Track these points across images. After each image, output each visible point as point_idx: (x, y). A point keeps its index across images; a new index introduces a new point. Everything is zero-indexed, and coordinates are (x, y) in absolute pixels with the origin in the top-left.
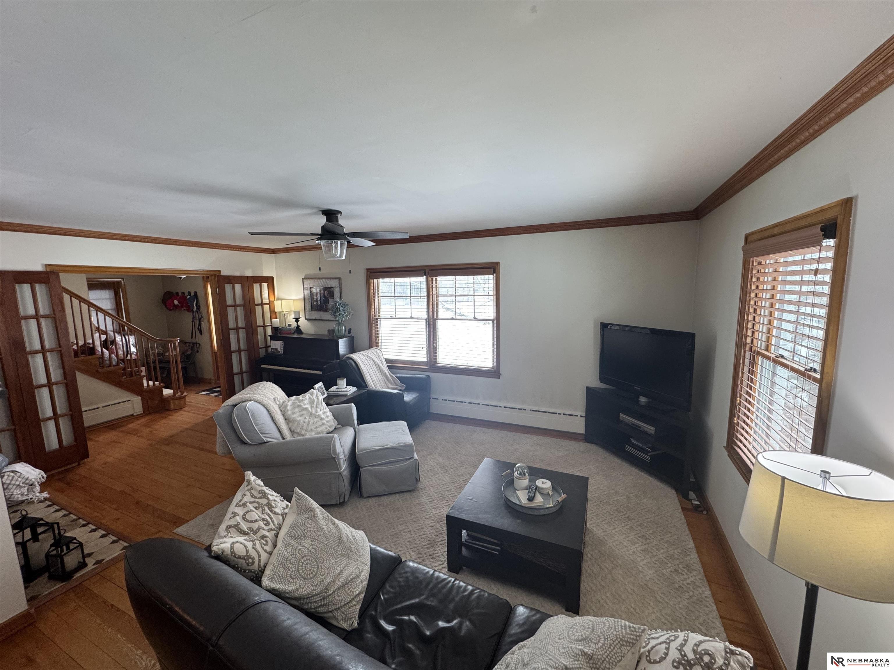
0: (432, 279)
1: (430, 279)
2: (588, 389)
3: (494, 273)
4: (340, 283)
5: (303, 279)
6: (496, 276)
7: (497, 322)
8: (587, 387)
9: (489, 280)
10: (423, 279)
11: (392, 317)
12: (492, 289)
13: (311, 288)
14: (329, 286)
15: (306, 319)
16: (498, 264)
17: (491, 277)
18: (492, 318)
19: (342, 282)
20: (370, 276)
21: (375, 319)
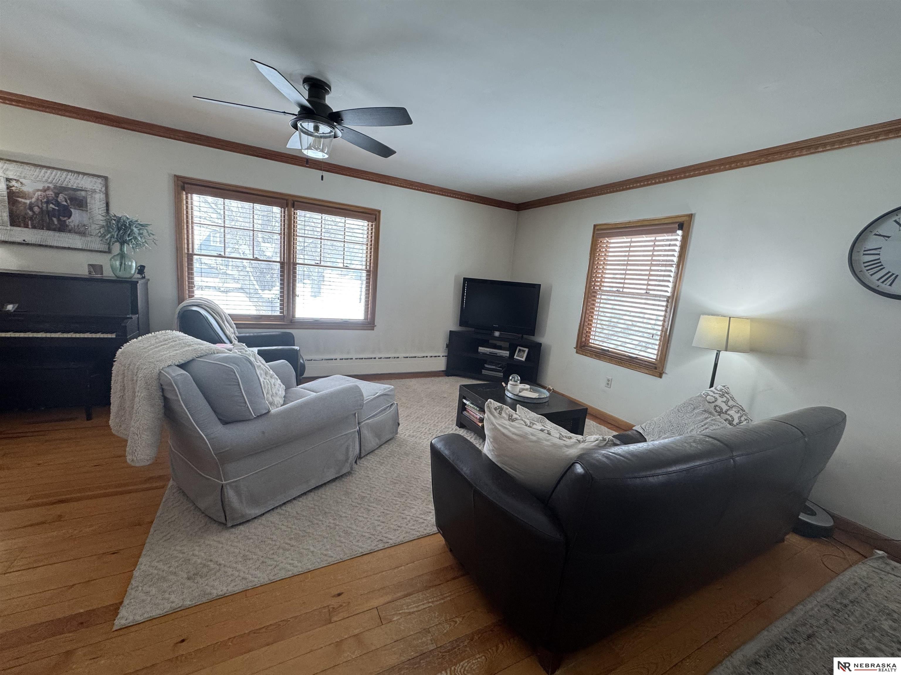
1: (287, 213)
2: (452, 332)
3: (372, 219)
4: (104, 185)
6: (374, 224)
7: (374, 273)
8: (449, 332)
9: (363, 225)
11: (220, 255)
12: (366, 236)
14: (72, 186)
16: (378, 211)
18: (366, 268)
19: (112, 186)
20: (183, 189)
21: (188, 254)
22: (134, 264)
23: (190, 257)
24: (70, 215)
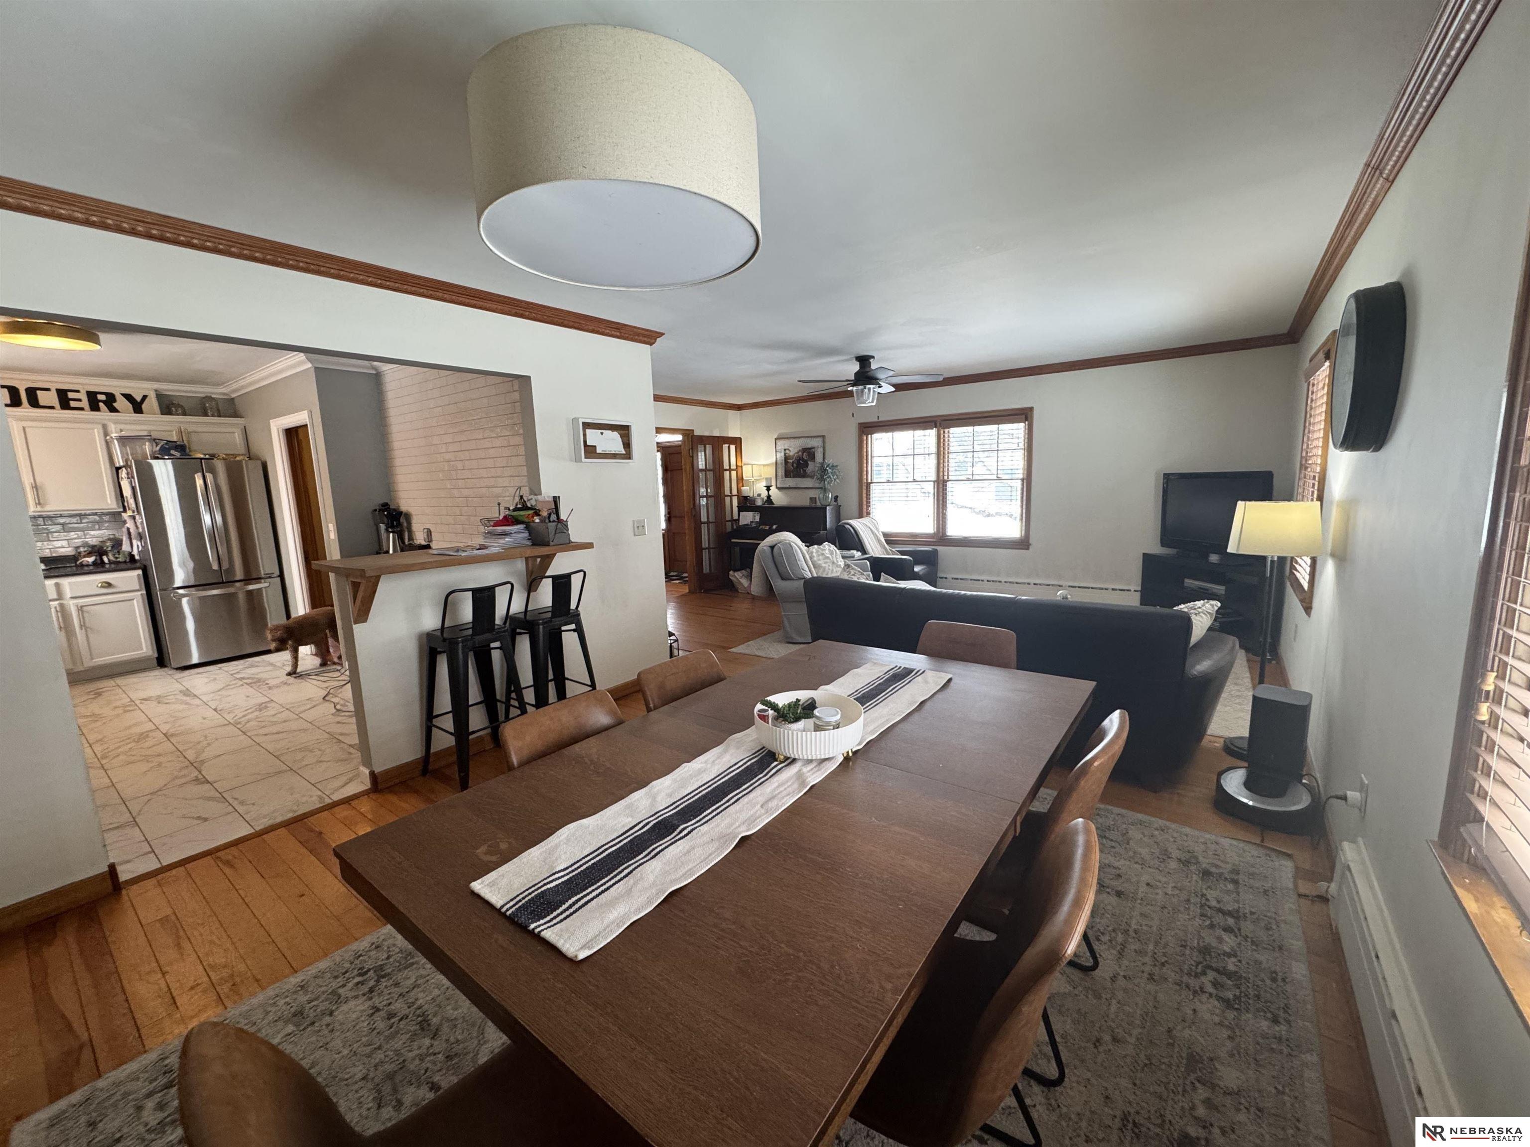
0: (944, 432)
1: (942, 432)
2: (1146, 556)
3: (1026, 419)
4: (824, 442)
5: (776, 439)
6: (1028, 425)
7: (1028, 481)
8: (1144, 554)
9: (1018, 429)
10: (932, 433)
11: (888, 482)
12: (1022, 440)
13: (785, 450)
14: (809, 446)
15: (777, 488)
16: (1031, 409)
17: (1022, 425)
18: (1021, 476)
19: (827, 440)
20: (863, 432)
21: (867, 483)
22: (830, 496)
23: (868, 485)
24: (807, 466)
